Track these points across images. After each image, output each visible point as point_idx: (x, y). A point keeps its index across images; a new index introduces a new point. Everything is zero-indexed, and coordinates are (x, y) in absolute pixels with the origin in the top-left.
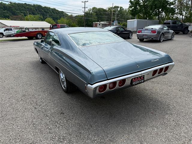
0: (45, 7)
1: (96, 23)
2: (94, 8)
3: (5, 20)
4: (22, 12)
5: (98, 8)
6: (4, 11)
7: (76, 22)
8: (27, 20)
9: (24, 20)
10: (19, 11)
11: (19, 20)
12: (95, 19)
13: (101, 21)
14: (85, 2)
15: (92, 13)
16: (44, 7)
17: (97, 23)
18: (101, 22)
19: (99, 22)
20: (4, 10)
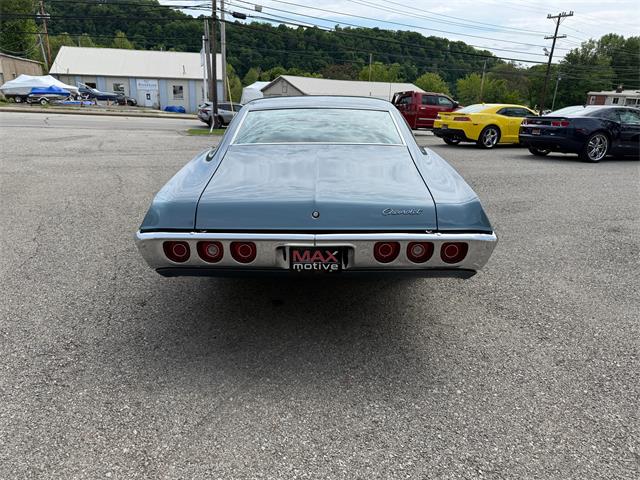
0: (432, 39)
1: (603, 93)
2: (609, 39)
3: (308, 76)
4: (359, 56)
5: (626, 38)
6: (315, 52)
7: (524, 88)
8: (366, 78)
9: (358, 80)
10: (353, 53)
11: (347, 80)
12: (604, 78)
13: (624, 88)
14: (559, 17)
15: (595, 57)
16: (428, 39)
17: (607, 96)
18: (626, 93)
19: (614, 93)
20: (316, 50)
